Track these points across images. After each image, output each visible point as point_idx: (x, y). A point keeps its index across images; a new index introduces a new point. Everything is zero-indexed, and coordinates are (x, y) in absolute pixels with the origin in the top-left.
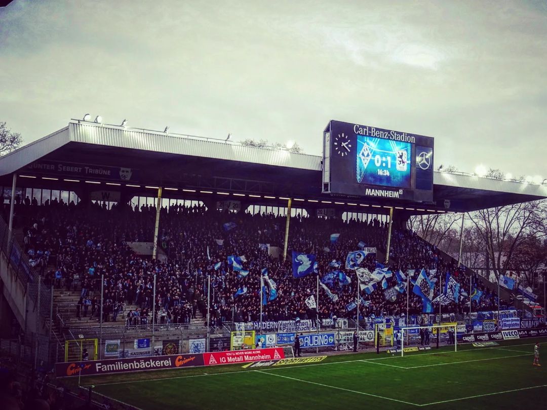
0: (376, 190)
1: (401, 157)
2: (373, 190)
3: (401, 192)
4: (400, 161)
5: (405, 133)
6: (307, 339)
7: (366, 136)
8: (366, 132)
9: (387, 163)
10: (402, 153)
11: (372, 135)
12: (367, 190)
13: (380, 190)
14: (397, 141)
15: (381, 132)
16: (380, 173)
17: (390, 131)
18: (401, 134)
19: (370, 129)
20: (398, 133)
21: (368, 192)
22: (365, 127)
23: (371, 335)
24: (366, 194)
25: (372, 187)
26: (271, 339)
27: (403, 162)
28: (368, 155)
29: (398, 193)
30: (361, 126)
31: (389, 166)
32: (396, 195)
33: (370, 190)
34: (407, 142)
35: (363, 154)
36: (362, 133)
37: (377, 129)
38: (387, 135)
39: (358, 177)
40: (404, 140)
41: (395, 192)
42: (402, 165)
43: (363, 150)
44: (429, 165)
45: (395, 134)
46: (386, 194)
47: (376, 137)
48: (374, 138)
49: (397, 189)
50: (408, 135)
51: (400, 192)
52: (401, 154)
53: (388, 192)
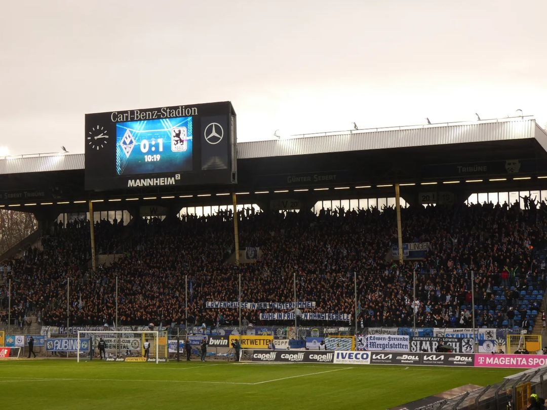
0: (142, 180)
1: (178, 135)
2: (138, 181)
3: (178, 177)
4: (177, 141)
5: (182, 106)
6: (57, 343)
7: (127, 121)
8: (127, 117)
9: (157, 146)
10: (180, 131)
11: (135, 119)
12: (130, 181)
13: (147, 178)
14: (171, 117)
15: (147, 113)
16: (148, 158)
17: (160, 108)
18: (176, 108)
19: (132, 112)
20: (171, 108)
21: (131, 183)
22: (126, 112)
23: (137, 344)
24: (129, 186)
25: (136, 177)
26: (19, 340)
27: (182, 141)
28: (131, 142)
29: (173, 178)
30: (119, 113)
31: (161, 149)
32: (171, 181)
33: (133, 181)
34: (186, 116)
35: (125, 143)
36: (122, 120)
37: (141, 111)
38: (156, 114)
39: (119, 169)
40: (180, 115)
41: (169, 178)
42: (179, 144)
43: (124, 138)
44: (222, 138)
45: (168, 111)
46: (155, 182)
47: (140, 120)
48: (139, 122)
49: (172, 175)
50: (187, 107)
51: (176, 177)
52: (178, 132)
53: (158, 179)
